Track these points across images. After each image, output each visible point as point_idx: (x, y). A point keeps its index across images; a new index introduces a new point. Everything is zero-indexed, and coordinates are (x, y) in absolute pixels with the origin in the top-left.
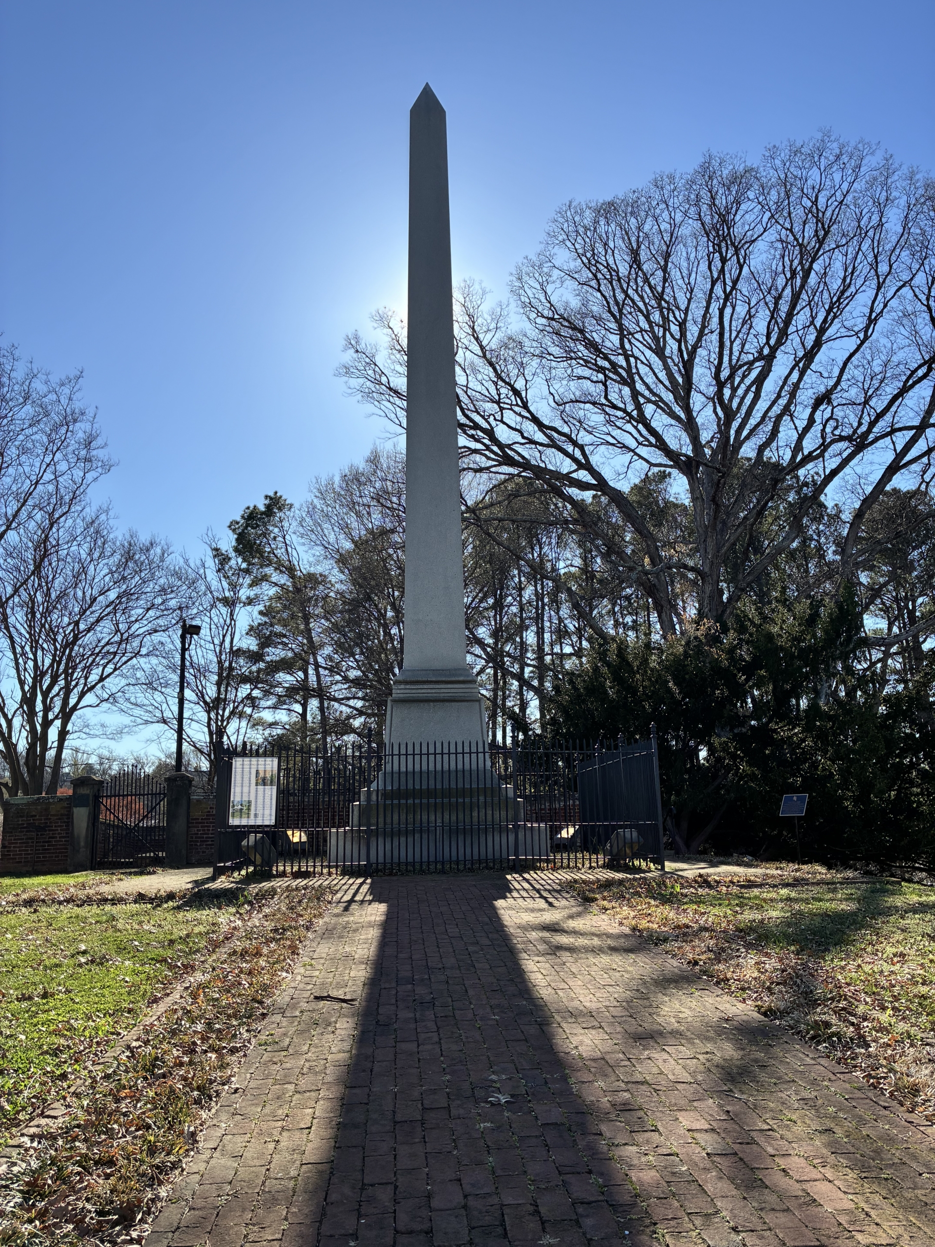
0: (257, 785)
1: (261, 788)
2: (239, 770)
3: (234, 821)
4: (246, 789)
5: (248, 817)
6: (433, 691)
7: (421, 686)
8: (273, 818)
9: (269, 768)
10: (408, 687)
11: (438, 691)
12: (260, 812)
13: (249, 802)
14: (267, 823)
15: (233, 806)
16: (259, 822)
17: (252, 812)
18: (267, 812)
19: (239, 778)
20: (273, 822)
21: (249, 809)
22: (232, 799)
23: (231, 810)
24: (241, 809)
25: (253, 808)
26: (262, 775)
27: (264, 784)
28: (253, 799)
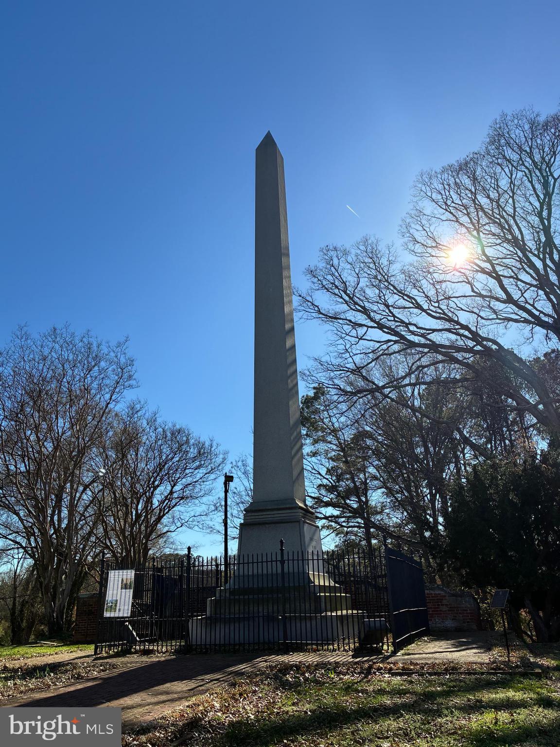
0: (121, 589)
1: (124, 590)
2: (112, 579)
3: (107, 614)
4: (115, 592)
5: (115, 611)
6: (269, 516)
7: (262, 514)
8: (130, 612)
9: (129, 577)
10: (253, 514)
11: (272, 516)
12: (122, 608)
13: (117, 601)
14: (125, 615)
15: (107, 604)
16: (121, 615)
17: (118, 608)
18: (126, 607)
19: (112, 584)
20: (129, 615)
21: (116, 606)
22: (107, 599)
23: (106, 605)
24: (112, 606)
25: (118, 605)
26: (125, 582)
27: (126, 588)
28: (118, 598)
